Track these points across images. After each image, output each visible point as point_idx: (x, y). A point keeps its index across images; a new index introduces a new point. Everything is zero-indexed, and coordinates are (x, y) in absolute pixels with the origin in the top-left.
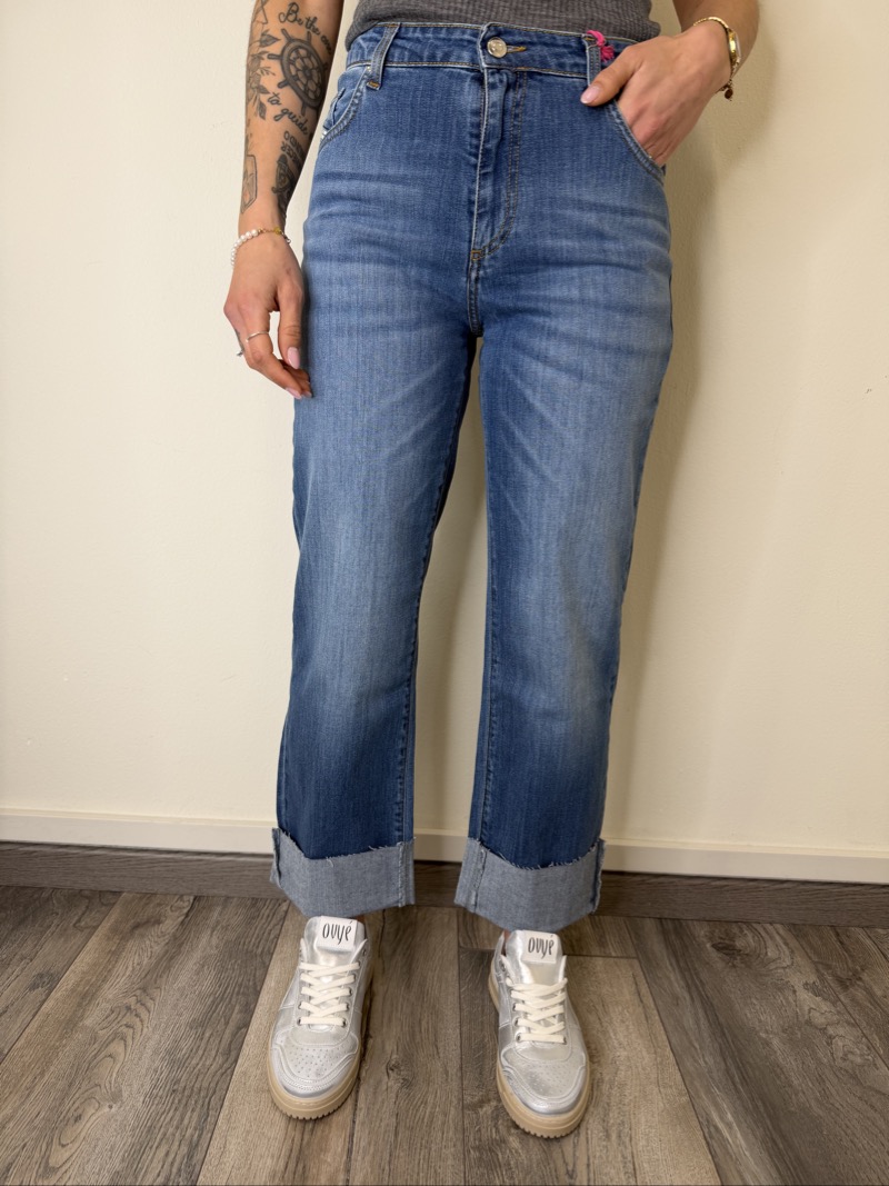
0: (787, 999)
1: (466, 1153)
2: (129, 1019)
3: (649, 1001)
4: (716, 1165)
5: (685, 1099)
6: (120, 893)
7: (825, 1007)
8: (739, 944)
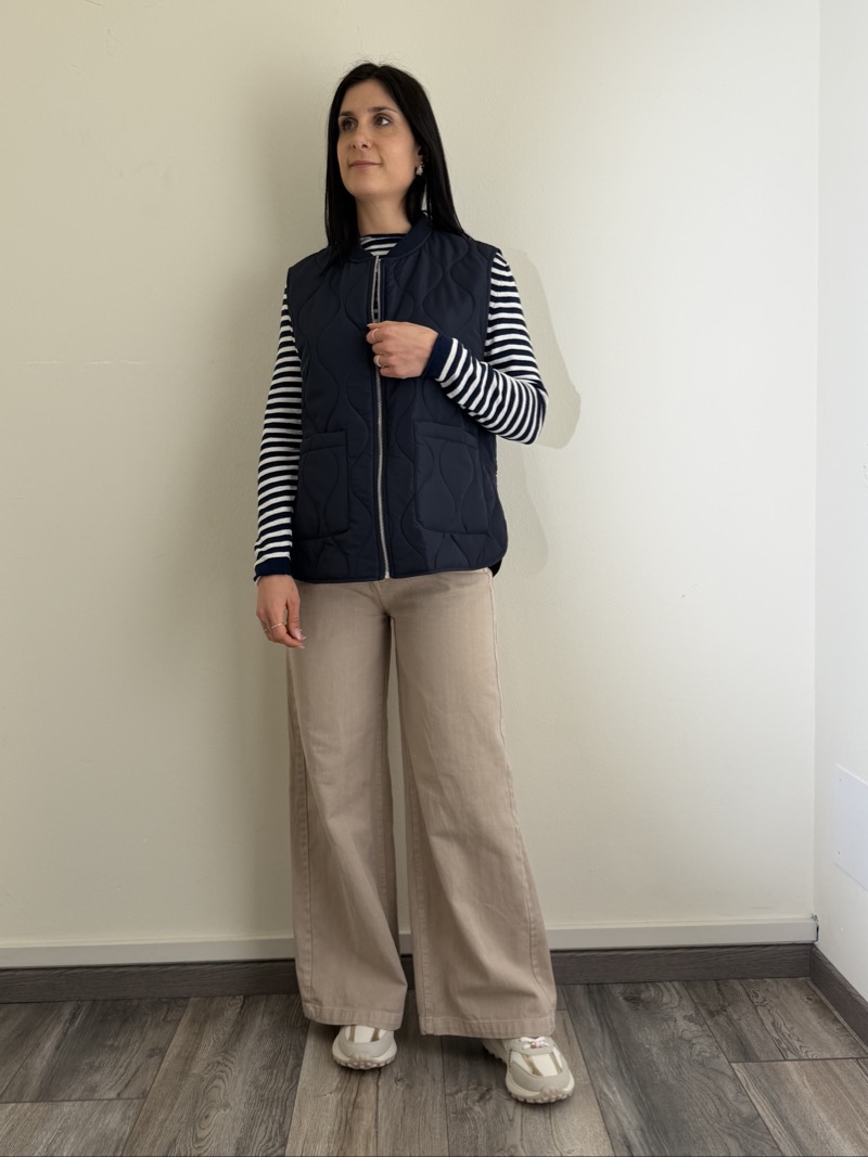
0: (669, 1027)
1: (447, 1116)
2: (220, 1068)
3: (572, 1033)
4: (602, 1112)
5: (588, 1082)
6: (189, 998)
7: (694, 1027)
8: (642, 996)
